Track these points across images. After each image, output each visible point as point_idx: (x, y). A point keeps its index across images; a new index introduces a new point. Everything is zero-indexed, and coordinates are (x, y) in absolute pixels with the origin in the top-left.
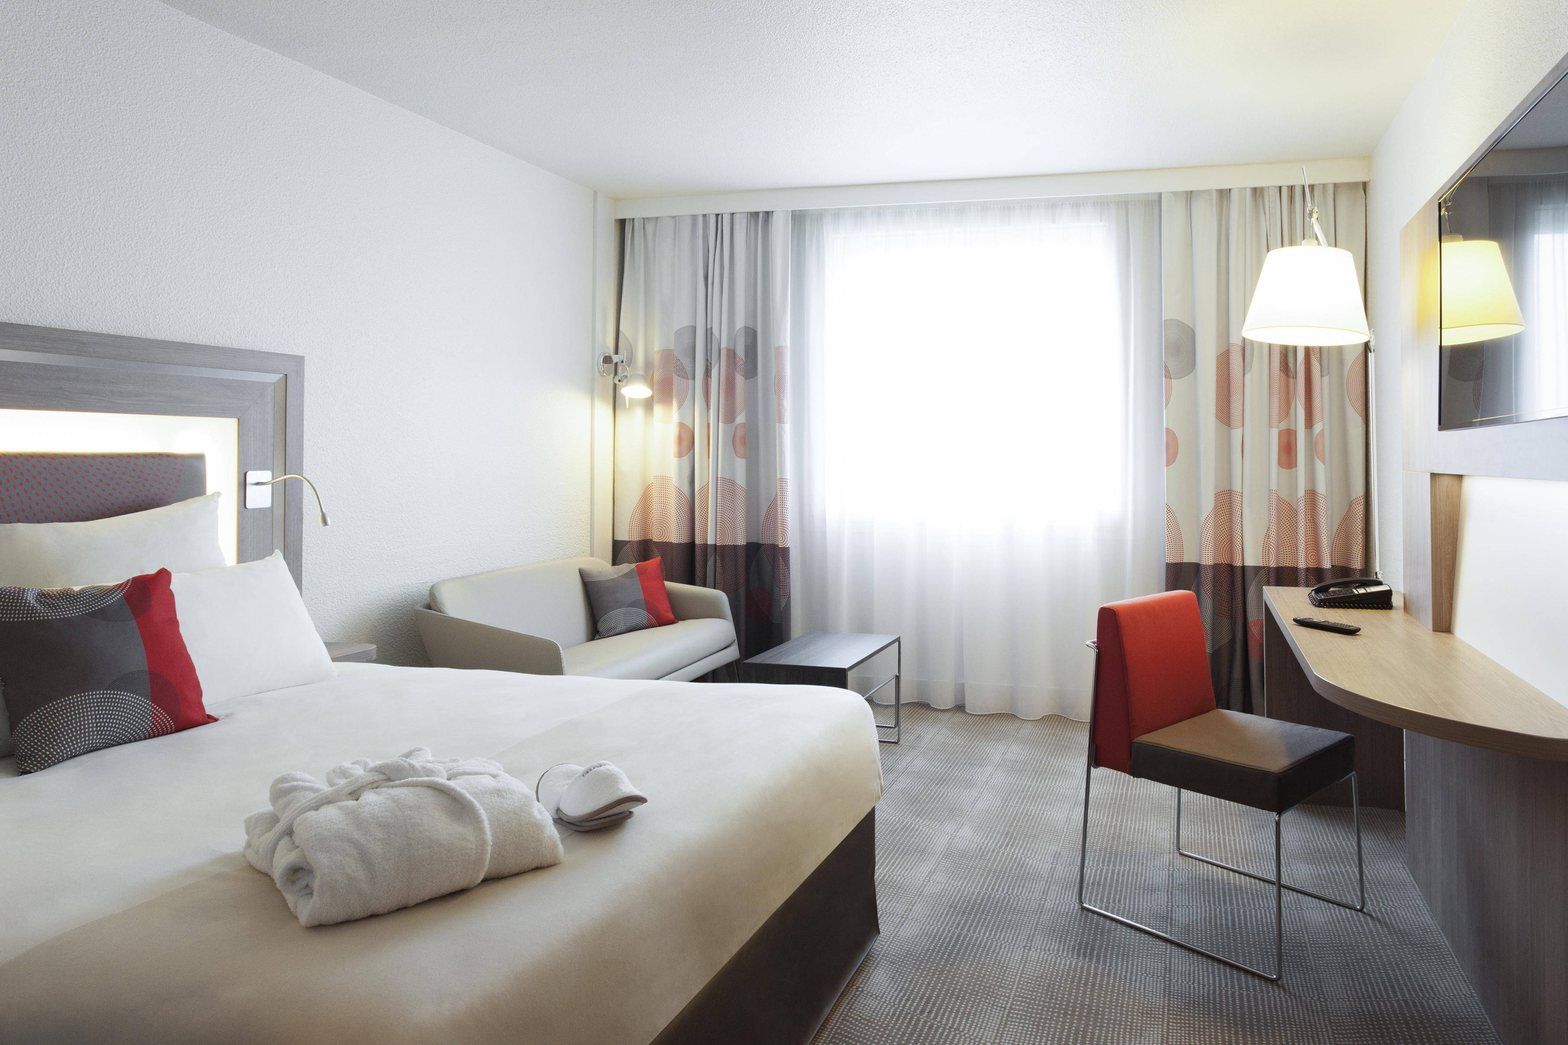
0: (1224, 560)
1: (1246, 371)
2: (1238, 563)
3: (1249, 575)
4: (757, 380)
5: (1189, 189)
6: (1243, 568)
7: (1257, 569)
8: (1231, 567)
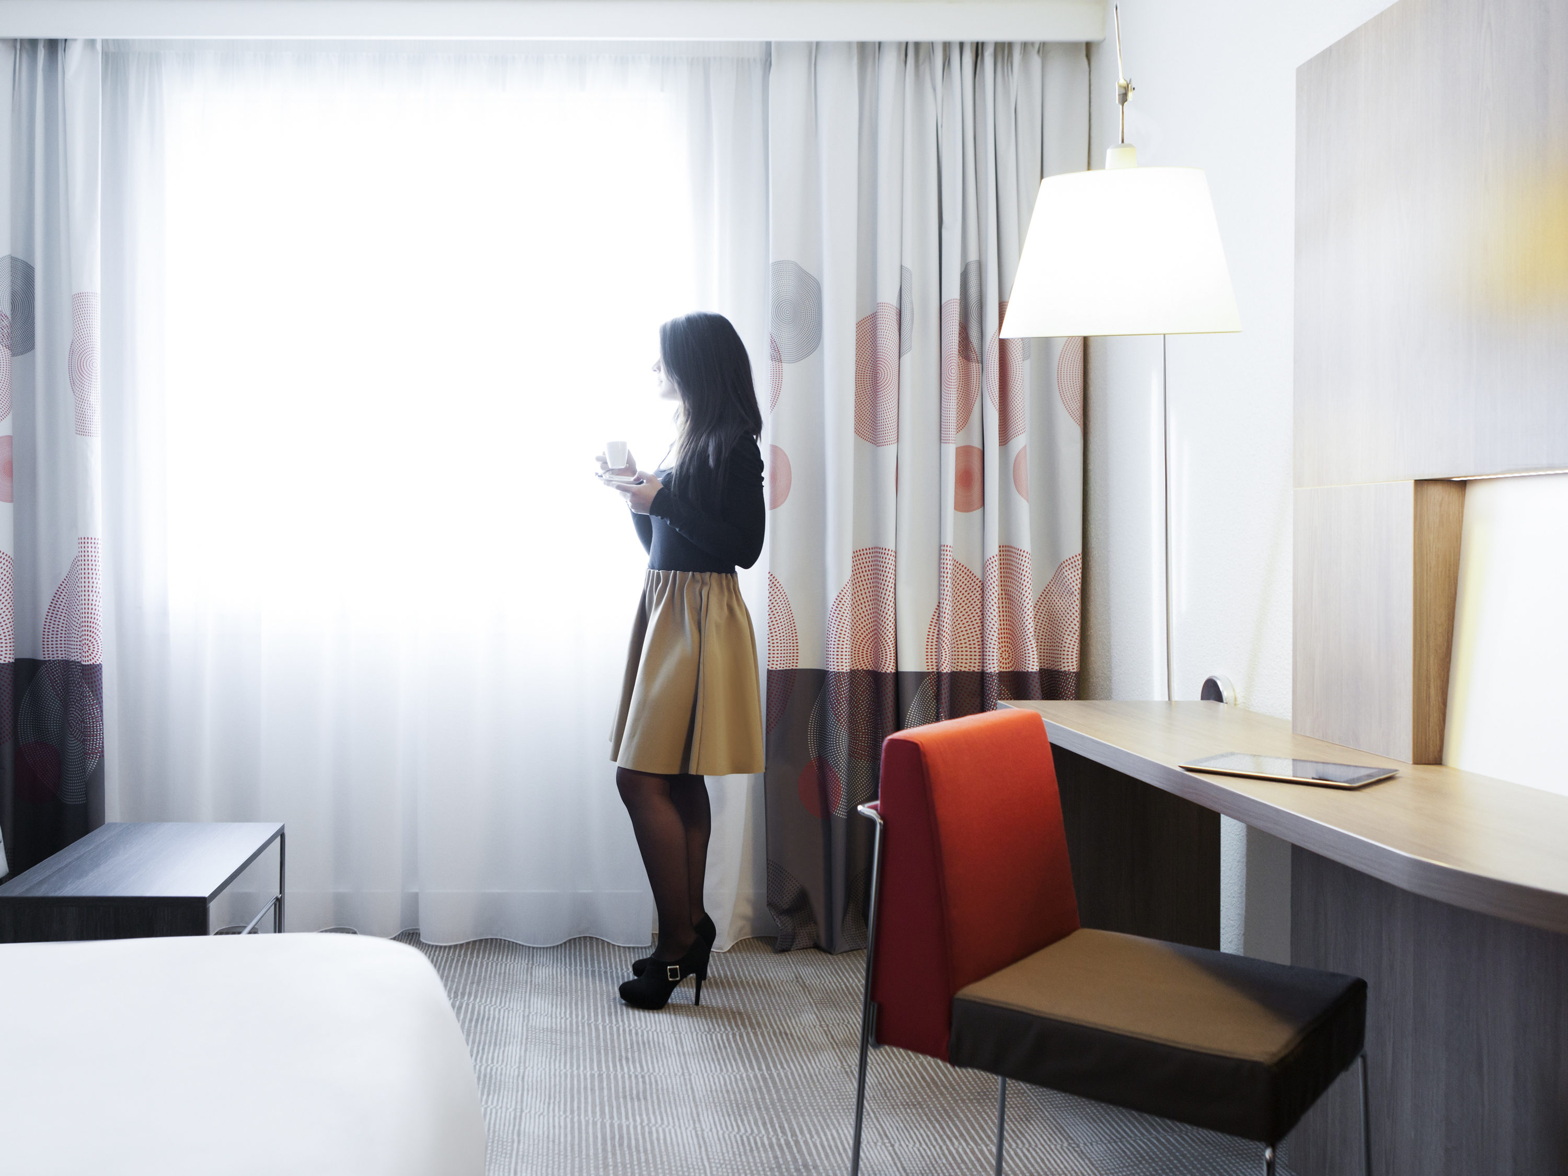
0: (865, 665)
1: (903, 349)
2: (890, 668)
3: (908, 686)
4: (34, 356)
5: (814, 39)
6: (898, 675)
7: (920, 676)
8: (876, 676)
